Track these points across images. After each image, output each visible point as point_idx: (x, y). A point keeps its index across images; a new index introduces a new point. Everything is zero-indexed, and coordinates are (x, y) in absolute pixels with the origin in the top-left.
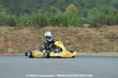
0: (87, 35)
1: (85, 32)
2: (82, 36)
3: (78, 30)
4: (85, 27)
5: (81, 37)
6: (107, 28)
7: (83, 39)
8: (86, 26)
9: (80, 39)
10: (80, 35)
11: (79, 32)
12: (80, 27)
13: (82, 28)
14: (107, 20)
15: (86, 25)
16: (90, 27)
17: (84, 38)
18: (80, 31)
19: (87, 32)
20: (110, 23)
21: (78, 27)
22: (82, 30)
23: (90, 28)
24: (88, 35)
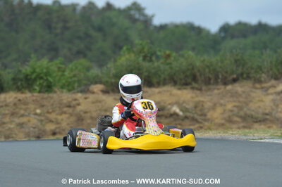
0: (99, 112)
1: (93, 103)
2: (86, 112)
3: (75, 100)
4: (93, 93)
5: (83, 115)
6: (147, 92)
7: (89, 121)
8: (95, 90)
9: (82, 120)
10: (81, 111)
11: (79, 104)
12: (81, 92)
13: (87, 95)
14: (146, 74)
15: (97, 88)
16: (105, 92)
17: (92, 118)
18: (81, 101)
19: (99, 104)
20: (155, 80)
21: (78, 92)
22: (86, 98)
23: (107, 95)
24: (100, 110)
